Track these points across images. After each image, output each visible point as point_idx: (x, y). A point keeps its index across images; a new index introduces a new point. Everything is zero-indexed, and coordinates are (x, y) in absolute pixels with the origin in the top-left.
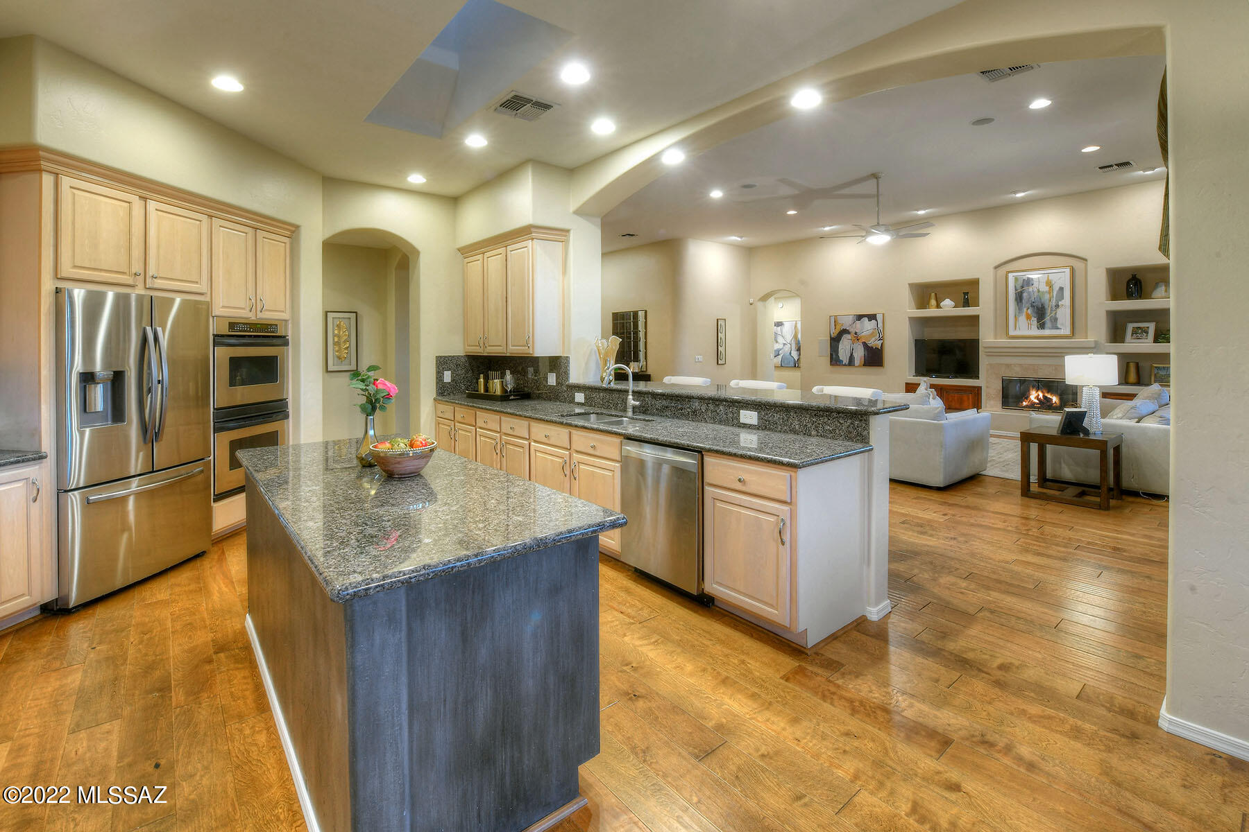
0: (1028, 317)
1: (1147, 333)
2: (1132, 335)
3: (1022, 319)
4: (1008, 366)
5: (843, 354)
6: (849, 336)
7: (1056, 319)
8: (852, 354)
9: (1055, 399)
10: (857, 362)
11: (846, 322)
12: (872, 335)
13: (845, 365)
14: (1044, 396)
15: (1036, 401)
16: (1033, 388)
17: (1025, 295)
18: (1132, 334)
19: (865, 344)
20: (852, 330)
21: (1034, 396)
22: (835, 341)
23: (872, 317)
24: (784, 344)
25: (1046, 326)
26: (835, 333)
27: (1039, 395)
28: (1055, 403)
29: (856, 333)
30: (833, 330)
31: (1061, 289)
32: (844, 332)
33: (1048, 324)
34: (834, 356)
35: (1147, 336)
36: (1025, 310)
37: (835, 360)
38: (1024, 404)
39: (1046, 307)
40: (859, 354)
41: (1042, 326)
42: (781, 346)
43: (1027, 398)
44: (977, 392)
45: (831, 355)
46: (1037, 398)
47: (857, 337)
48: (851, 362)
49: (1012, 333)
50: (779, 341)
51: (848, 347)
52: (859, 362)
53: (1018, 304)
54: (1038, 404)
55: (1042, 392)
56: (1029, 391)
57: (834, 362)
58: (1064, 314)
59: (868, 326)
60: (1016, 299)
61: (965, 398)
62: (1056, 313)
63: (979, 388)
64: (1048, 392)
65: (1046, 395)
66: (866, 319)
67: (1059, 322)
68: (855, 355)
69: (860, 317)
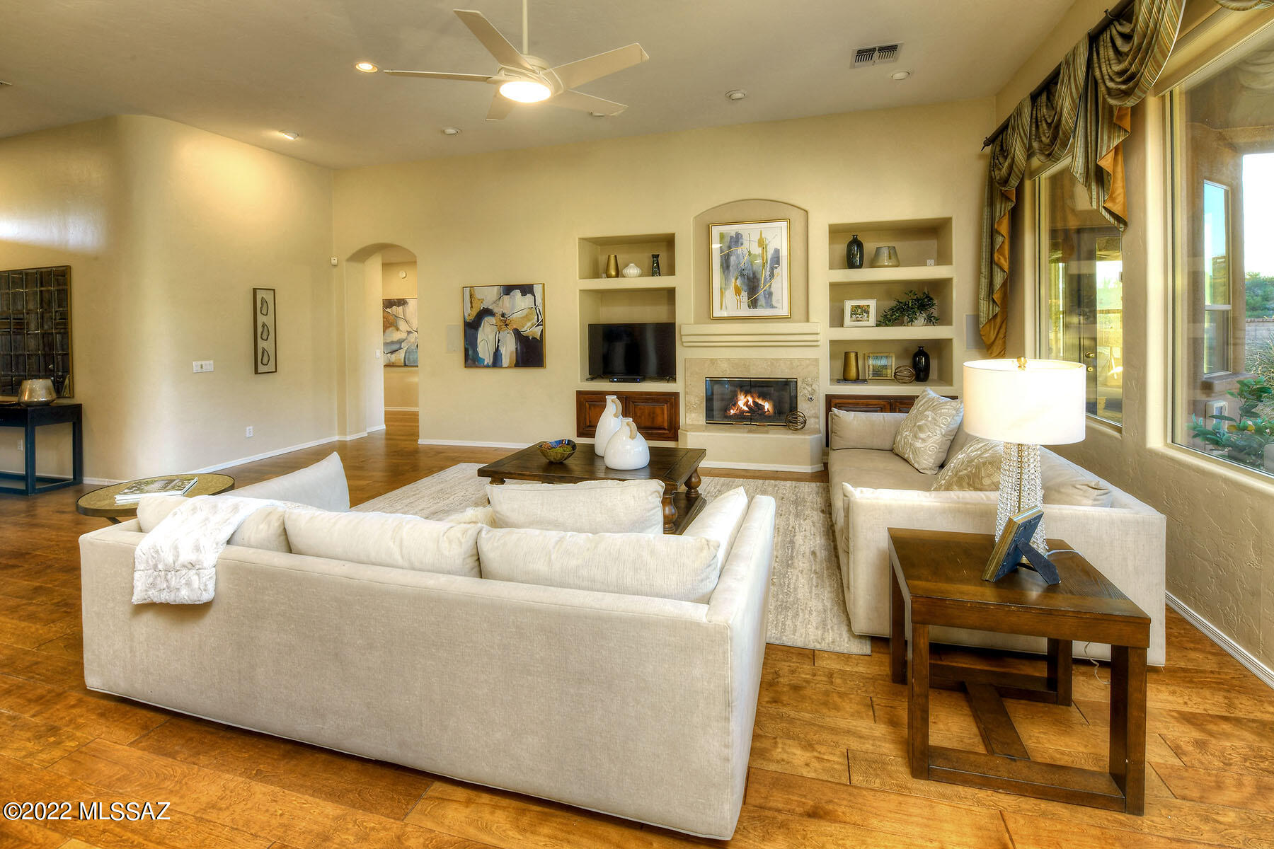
0: (738, 291)
1: (868, 313)
2: (851, 317)
3: (730, 294)
4: (713, 361)
5: (485, 350)
6: (492, 320)
7: (770, 294)
8: (497, 349)
9: (767, 406)
10: (506, 361)
11: (488, 297)
12: (527, 317)
13: (487, 366)
14: (754, 402)
15: (746, 409)
16: (741, 391)
17: (733, 259)
18: (852, 314)
19: (517, 333)
20: (495, 310)
21: (743, 402)
22: (472, 327)
23: (527, 289)
24: (409, 333)
25: (759, 303)
26: (471, 314)
27: (748, 401)
28: (768, 411)
29: (503, 315)
30: (468, 311)
31: (777, 251)
32: (487, 312)
33: (762, 301)
34: (470, 352)
35: (868, 317)
36: (733, 280)
37: (471, 359)
38: (732, 412)
39: (758, 276)
40: (509, 348)
41: (754, 304)
42: (404, 335)
43: (735, 404)
44: (671, 400)
45: (466, 351)
46: (746, 404)
47: (505, 321)
48: (496, 362)
49: (717, 313)
50: (400, 328)
51: (491, 337)
52: (508, 360)
53: (724, 272)
54: (747, 412)
55: (752, 397)
56: (737, 396)
57: (469, 361)
58: (780, 287)
59: (520, 303)
60: (722, 265)
61: (658, 411)
62: (770, 286)
63: (676, 395)
64: (759, 397)
65: (757, 400)
66: (518, 293)
67: (774, 298)
68: (503, 350)
69: (508, 289)
